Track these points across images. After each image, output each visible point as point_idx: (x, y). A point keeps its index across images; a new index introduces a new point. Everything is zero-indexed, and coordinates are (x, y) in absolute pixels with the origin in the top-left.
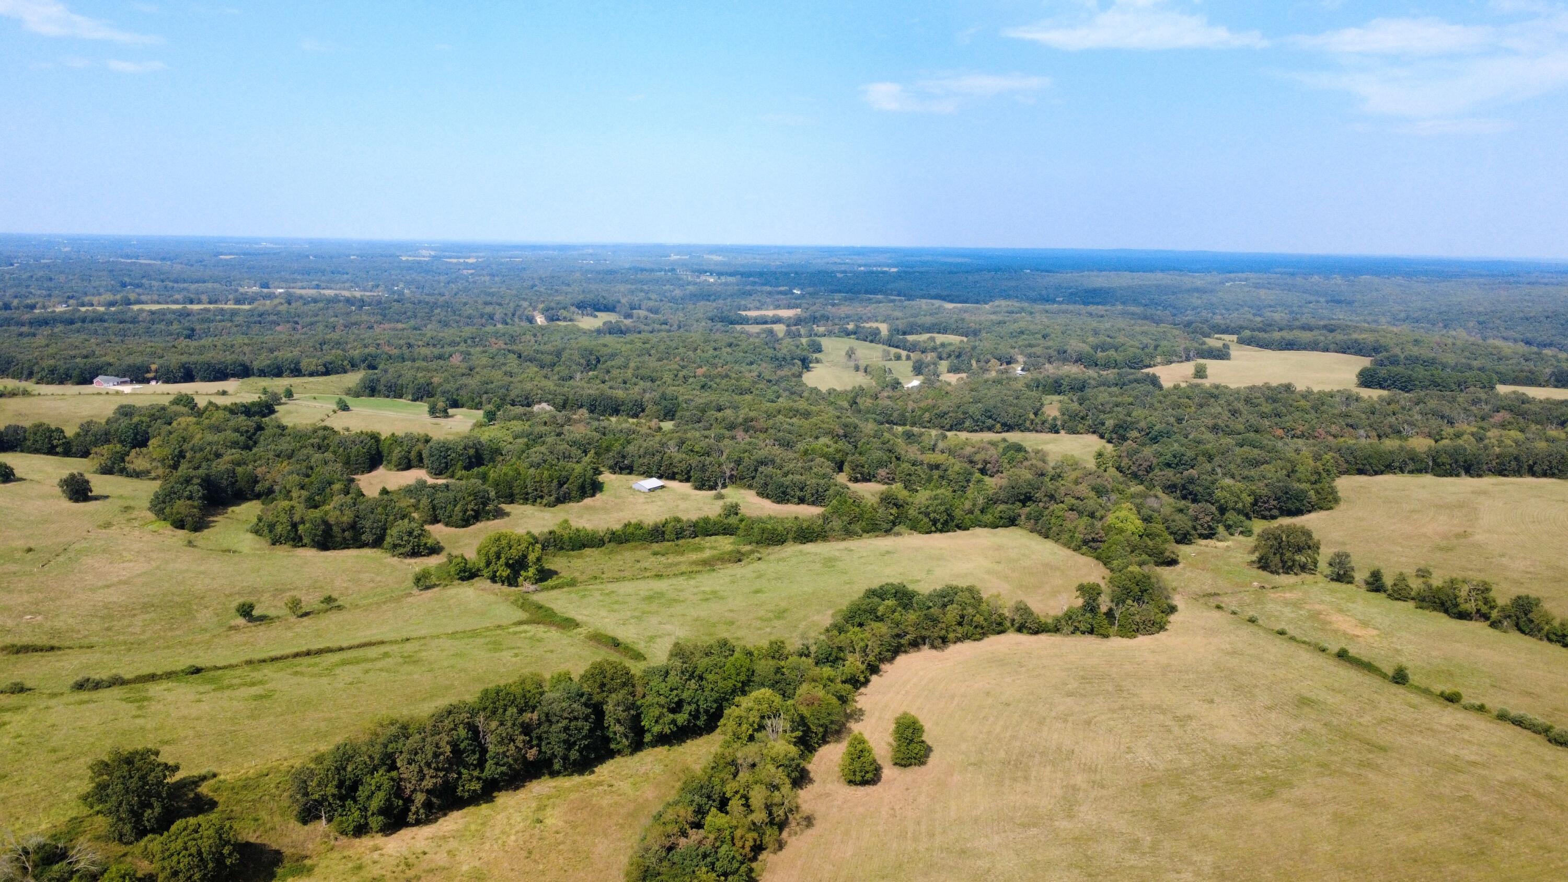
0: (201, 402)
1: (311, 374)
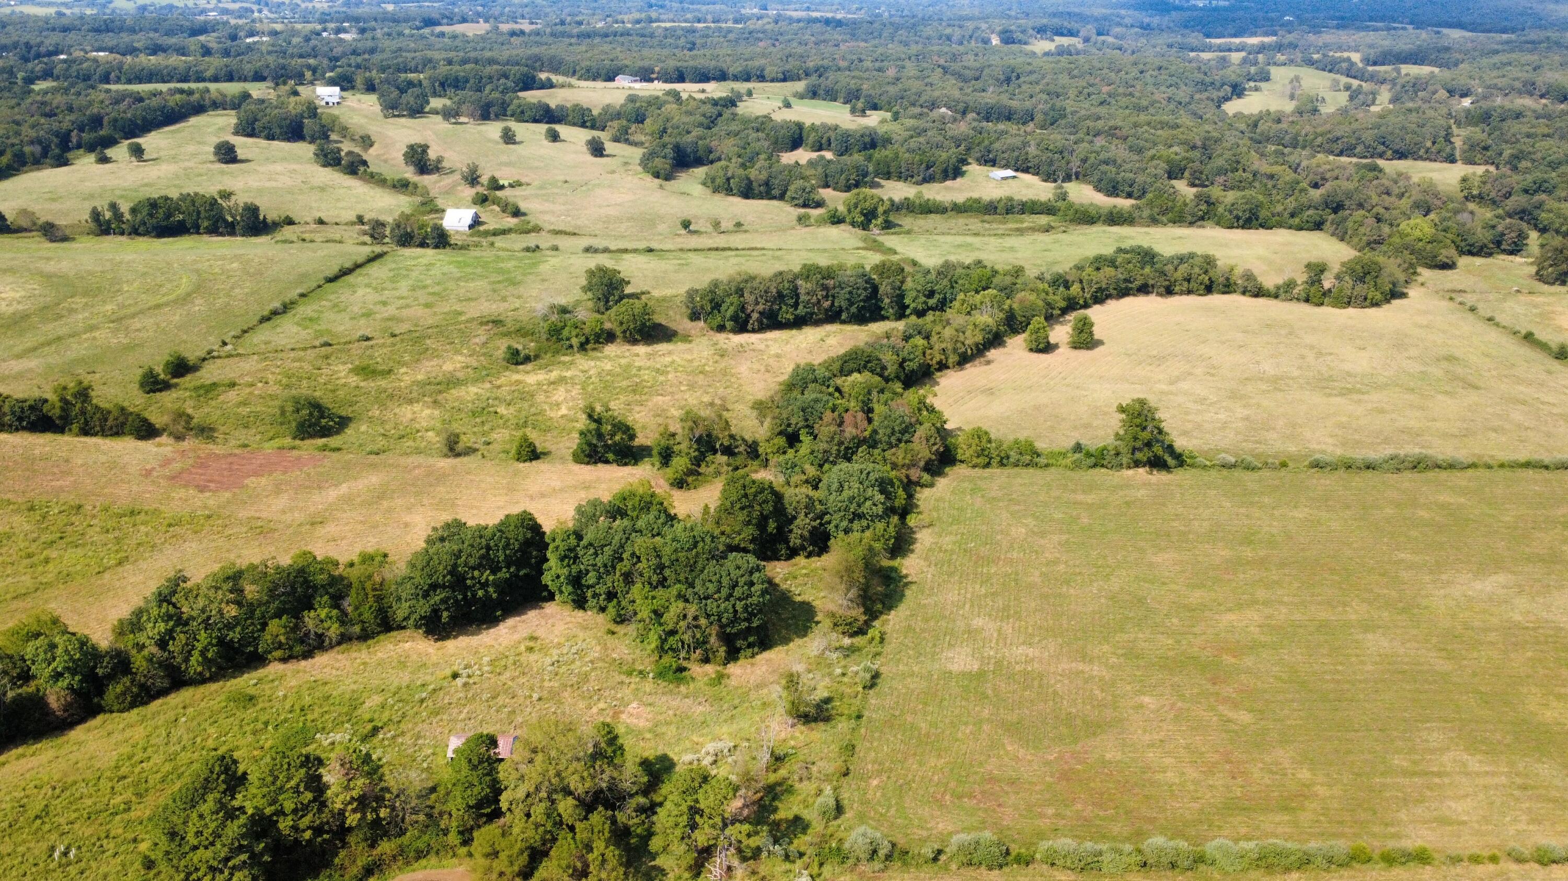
0: (684, 96)
1: (772, 81)
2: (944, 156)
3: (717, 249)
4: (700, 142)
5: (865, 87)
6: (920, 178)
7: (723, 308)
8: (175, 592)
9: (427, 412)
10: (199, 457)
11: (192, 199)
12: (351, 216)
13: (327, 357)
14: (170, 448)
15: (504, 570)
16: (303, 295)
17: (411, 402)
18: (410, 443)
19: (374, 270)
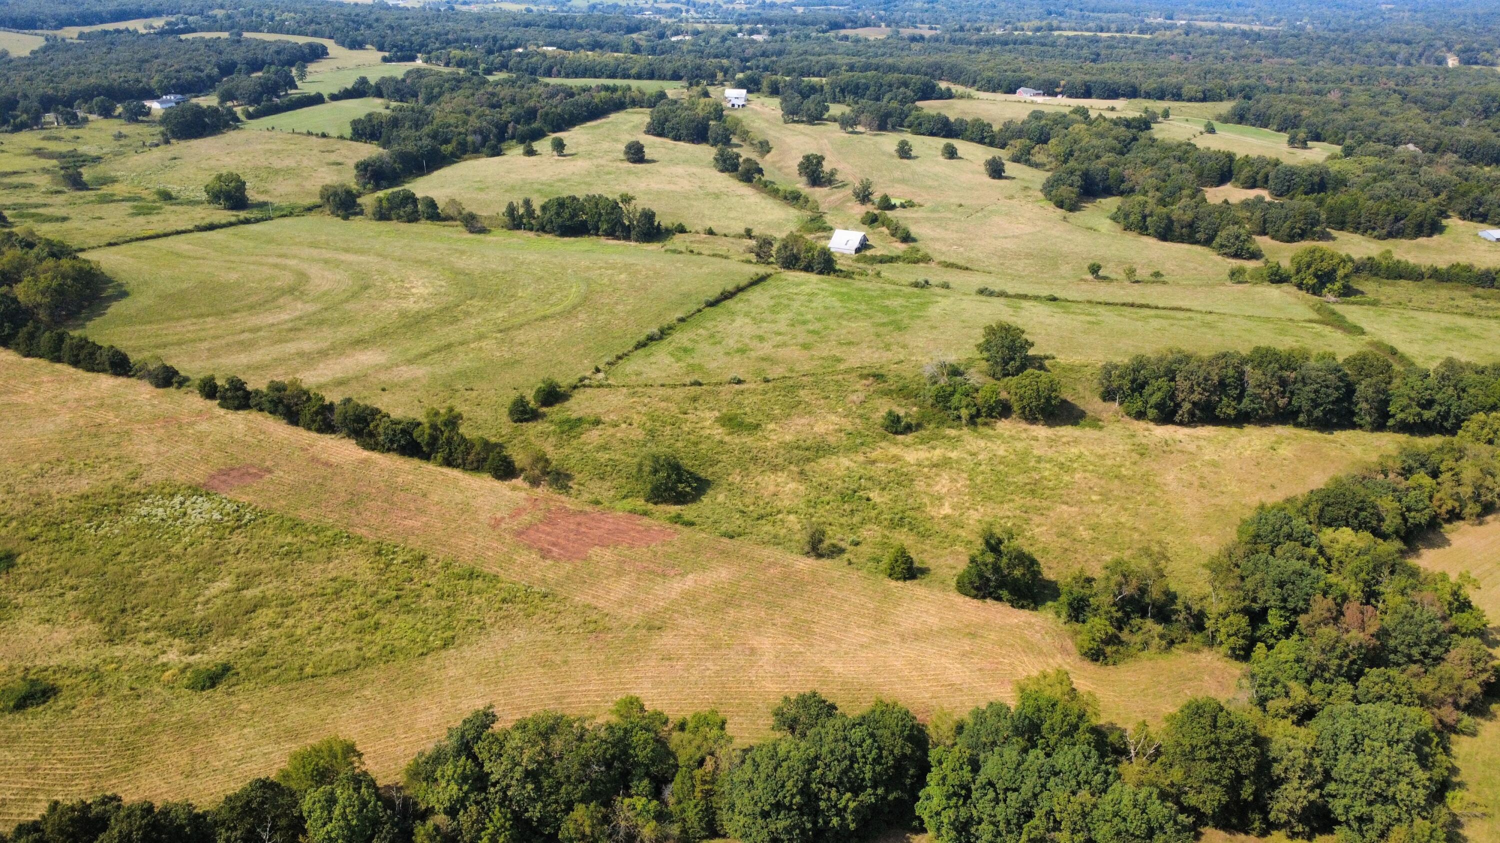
0: (1093, 114)
1: (1190, 100)
2: (1421, 207)
3: (1132, 305)
4: (1112, 170)
5: (1305, 113)
6: (1384, 232)
7: (1147, 390)
8: (478, 738)
9: (793, 485)
10: (549, 511)
11: (596, 201)
12: (740, 229)
13: (695, 399)
14: (523, 494)
15: (870, 791)
16: (682, 320)
17: (775, 468)
18: (768, 528)
19: (758, 297)
